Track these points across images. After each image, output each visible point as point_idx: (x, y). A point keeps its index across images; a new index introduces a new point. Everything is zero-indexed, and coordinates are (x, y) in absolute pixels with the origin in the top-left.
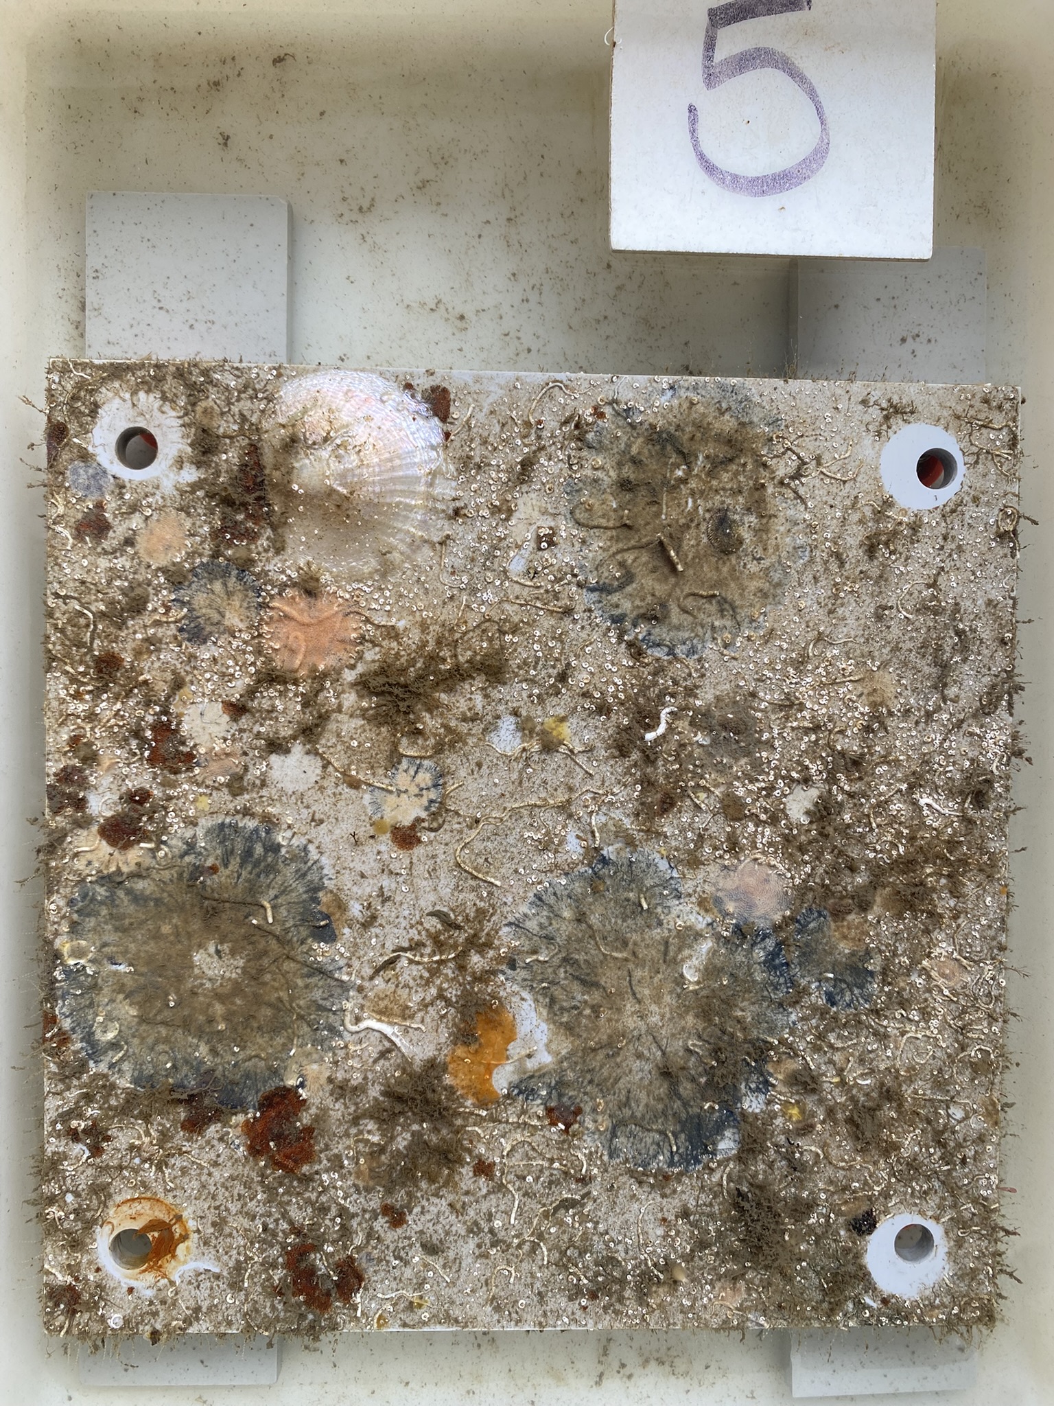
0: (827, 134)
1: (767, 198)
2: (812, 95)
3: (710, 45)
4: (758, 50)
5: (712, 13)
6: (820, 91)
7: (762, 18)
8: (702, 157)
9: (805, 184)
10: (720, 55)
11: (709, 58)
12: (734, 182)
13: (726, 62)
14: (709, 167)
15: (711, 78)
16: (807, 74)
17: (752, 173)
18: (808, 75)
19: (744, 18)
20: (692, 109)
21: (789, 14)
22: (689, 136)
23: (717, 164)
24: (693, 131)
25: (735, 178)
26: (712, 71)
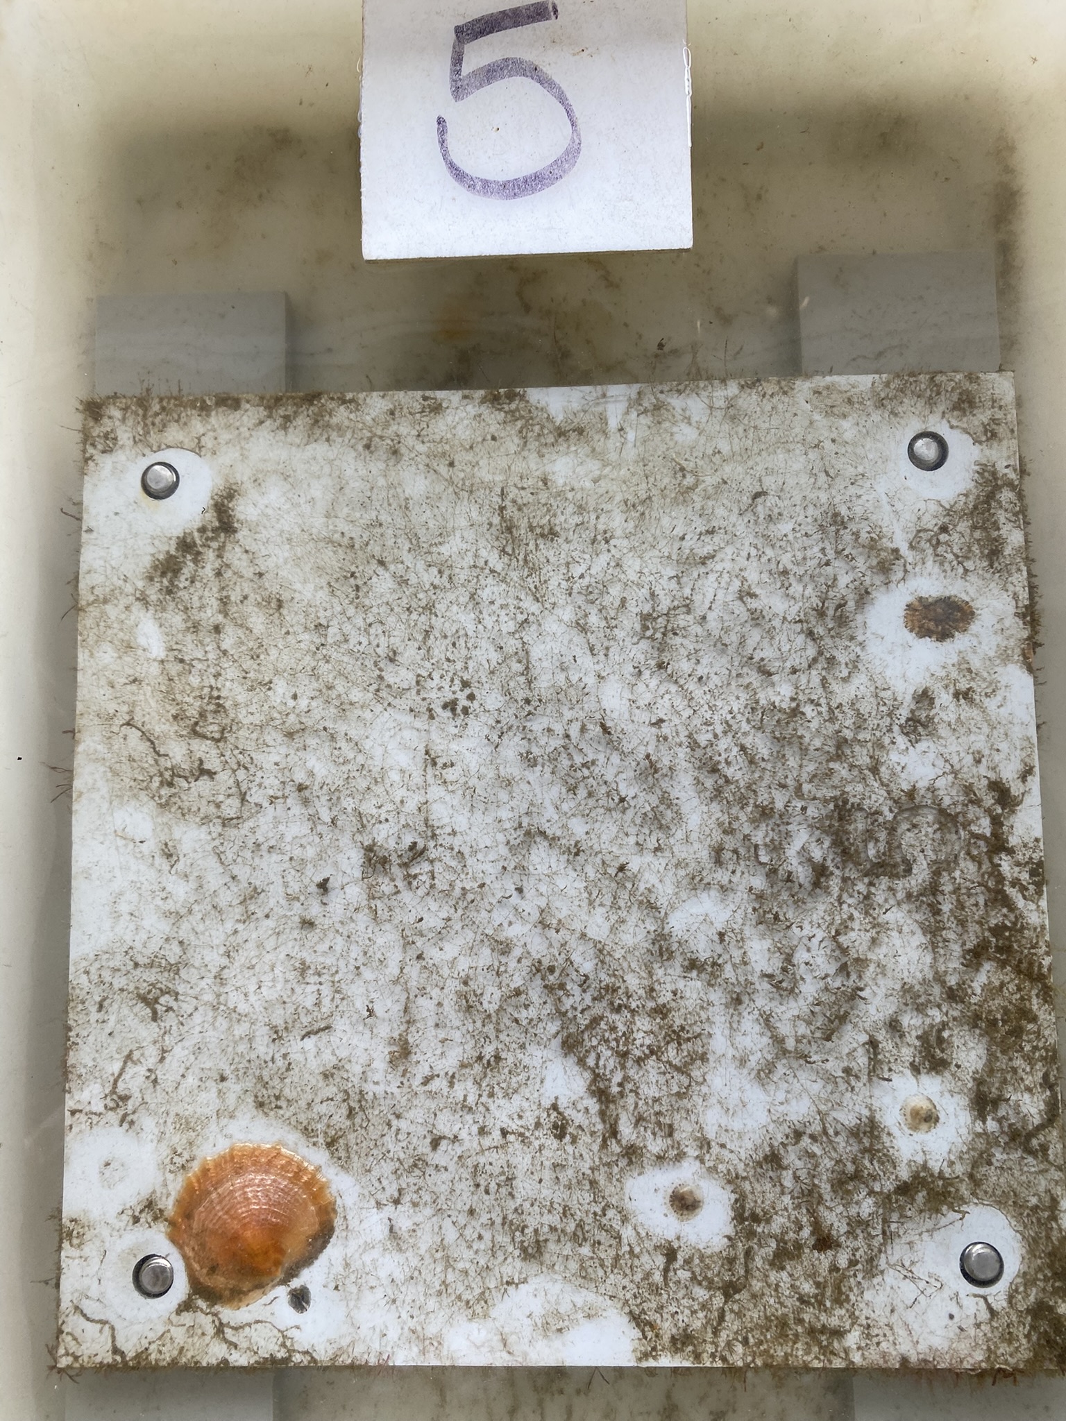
0: (579, 135)
1: (518, 200)
2: (562, 99)
3: (457, 60)
4: (507, 60)
5: (459, 31)
6: (568, 95)
7: (508, 31)
8: (452, 166)
9: (558, 183)
10: (466, 69)
11: (458, 72)
12: (486, 187)
13: (474, 74)
14: (459, 174)
15: (459, 91)
16: (556, 79)
17: (502, 178)
18: (557, 81)
19: (491, 32)
20: (440, 121)
21: (535, 25)
22: (438, 146)
23: (467, 171)
24: (442, 142)
25: (486, 183)
26: (459, 84)
